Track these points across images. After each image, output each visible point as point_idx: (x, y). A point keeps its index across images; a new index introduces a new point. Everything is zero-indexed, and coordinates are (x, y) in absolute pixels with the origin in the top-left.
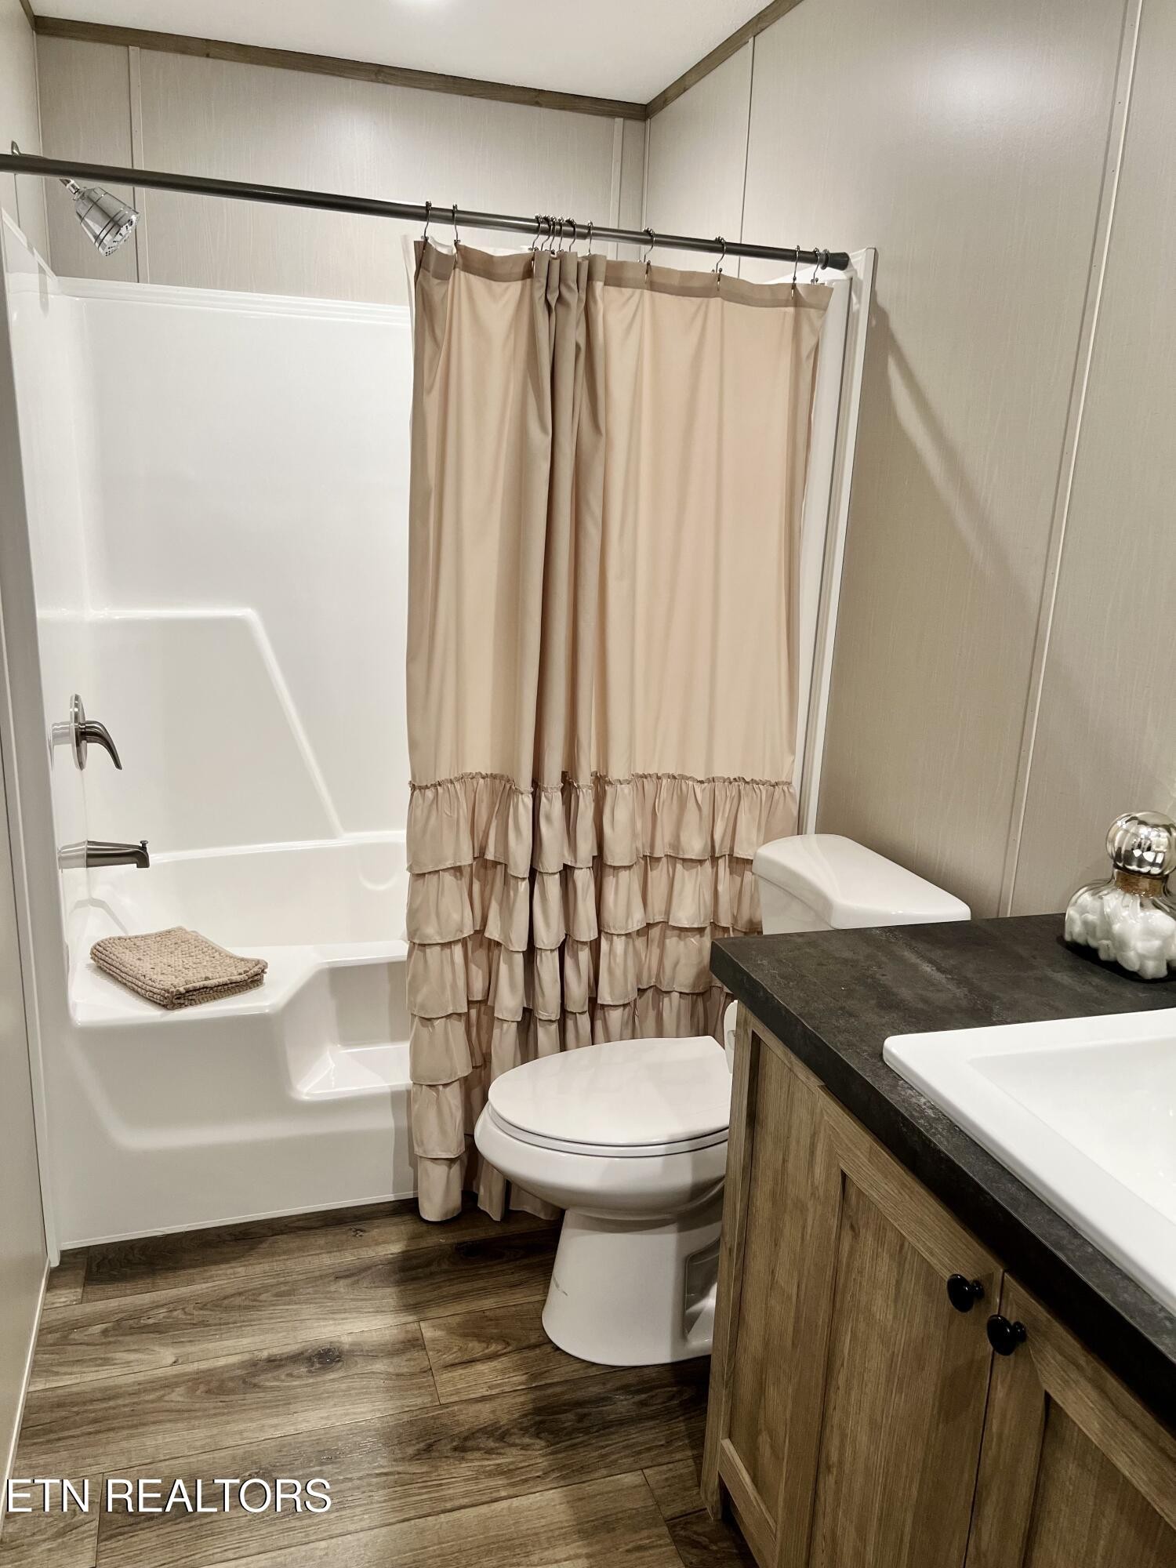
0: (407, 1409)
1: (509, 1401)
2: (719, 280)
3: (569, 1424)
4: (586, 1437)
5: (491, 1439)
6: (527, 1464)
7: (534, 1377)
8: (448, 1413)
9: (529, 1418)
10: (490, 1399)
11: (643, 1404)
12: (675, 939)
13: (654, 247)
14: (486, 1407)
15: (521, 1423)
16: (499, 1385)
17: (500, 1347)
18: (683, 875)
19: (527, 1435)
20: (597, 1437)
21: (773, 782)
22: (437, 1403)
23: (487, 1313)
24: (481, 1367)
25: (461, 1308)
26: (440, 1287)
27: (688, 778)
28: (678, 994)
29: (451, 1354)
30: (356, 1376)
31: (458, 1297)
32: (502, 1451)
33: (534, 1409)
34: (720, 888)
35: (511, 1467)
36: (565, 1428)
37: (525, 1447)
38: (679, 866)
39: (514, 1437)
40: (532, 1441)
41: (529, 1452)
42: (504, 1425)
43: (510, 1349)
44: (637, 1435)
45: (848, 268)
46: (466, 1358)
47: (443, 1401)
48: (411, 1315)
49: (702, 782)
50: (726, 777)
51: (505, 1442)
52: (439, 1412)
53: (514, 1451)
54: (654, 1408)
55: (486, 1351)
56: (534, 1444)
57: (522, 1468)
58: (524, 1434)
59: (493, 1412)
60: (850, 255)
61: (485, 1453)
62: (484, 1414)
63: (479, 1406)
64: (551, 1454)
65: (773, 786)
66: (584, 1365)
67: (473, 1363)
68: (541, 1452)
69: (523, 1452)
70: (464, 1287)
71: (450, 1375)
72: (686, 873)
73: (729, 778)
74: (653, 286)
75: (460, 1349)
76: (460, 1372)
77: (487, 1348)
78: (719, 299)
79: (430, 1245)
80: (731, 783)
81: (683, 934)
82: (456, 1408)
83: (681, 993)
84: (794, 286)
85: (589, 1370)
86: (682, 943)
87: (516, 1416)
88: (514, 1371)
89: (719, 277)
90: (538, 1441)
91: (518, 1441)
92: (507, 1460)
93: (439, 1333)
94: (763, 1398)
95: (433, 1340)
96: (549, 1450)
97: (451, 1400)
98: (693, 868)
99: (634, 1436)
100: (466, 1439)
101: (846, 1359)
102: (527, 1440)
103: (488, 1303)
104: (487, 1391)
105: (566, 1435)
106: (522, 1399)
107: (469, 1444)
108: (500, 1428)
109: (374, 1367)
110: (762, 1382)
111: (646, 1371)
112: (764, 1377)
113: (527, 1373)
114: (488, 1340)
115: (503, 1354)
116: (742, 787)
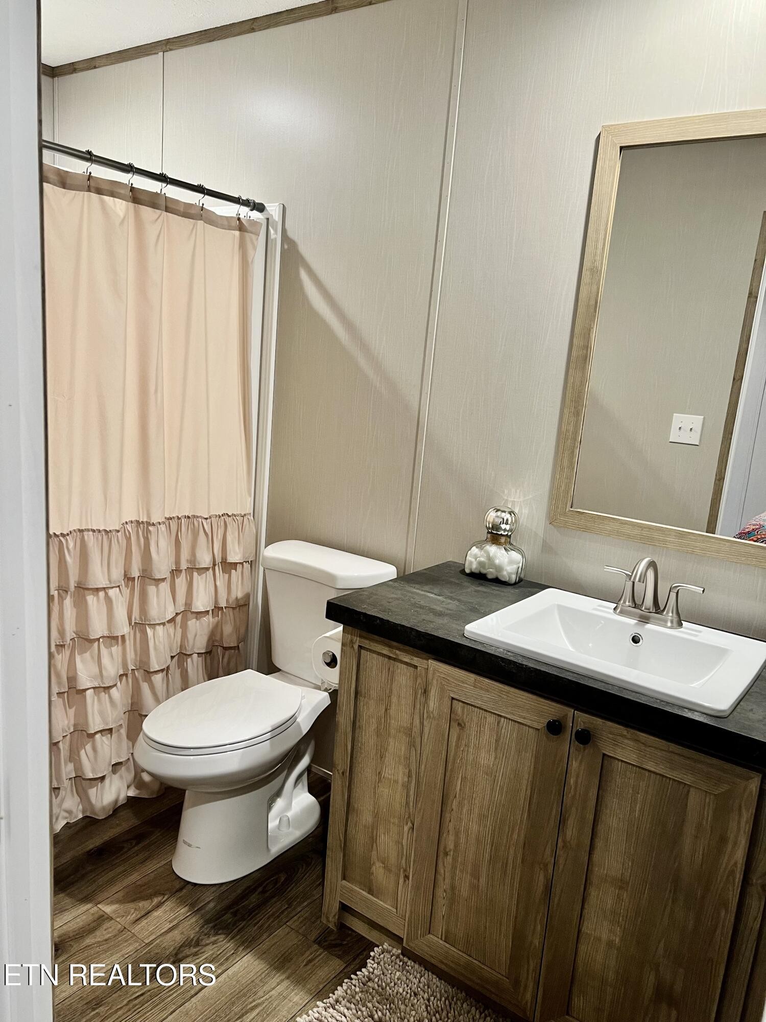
0: (127, 956)
1: (187, 924)
2: (202, 210)
3: (231, 920)
4: (245, 922)
5: (192, 948)
6: (221, 951)
7: (192, 905)
8: (154, 946)
9: (205, 927)
10: (175, 928)
11: (263, 892)
12: (194, 620)
13: (168, 185)
14: (176, 932)
15: (203, 932)
16: (175, 918)
17: (160, 899)
18: (198, 578)
19: (211, 936)
20: (251, 919)
21: (243, 514)
22: (144, 944)
23: (138, 883)
24: (156, 914)
25: (118, 886)
26: (95, 881)
27: (198, 517)
28: (196, 655)
29: (132, 915)
30: (77, 953)
31: (111, 882)
32: (203, 950)
33: (205, 921)
34: (218, 583)
35: (214, 956)
36: (230, 923)
37: (214, 943)
38: (195, 574)
39: (203, 941)
40: (216, 938)
41: (219, 944)
42: (194, 937)
43: (166, 897)
44: (271, 908)
45: (265, 212)
46: (143, 913)
47: (147, 941)
48: (87, 904)
49: (206, 519)
50: (217, 514)
51: (200, 946)
52: (149, 948)
53: (210, 947)
54: (271, 891)
55: (153, 904)
56: (218, 939)
57: (221, 953)
58: (209, 937)
59: (182, 933)
60: (266, 205)
61: (193, 956)
62: (177, 937)
63: (170, 934)
64: (231, 939)
65: (243, 517)
66: (218, 886)
67: (150, 913)
68: (225, 941)
69: (215, 946)
70: (111, 874)
71: (140, 926)
72: (199, 577)
73: (219, 515)
74: (167, 210)
75: (136, 909)
76: (144, 922)
77: (152, 902)
78: (202, 222)
79: (68, 860)
80: (220, 517)
81: (198, 616)
82: (158, 941)
83: (198, 653)
84: (239, 219)
85: (222, 888)
86: (198, 622)
87: (197, 929)
88: (178, 907)
89: (202, 208)
90: (219, 936)
91: (207, 942)
92: (209, 954)
93: (114, 907)
94: (375, 845)
95: (115, 911)
96: (229, 938)
97: (151, 939)
98: (204, 573)
99: (270, 910)
100: (176, 954)
101: (458, 793)
102: (213, 939)
103: (134, 877)
104: (170, 924)
105: (233, 926)
106: (194, 919)
107: (180, 956)
108: (192, 940)
109: (84, 943)
110: (373, 837)
111: (254, 875)
112: (375, 833)
113: (187, 905)
114: (150, 897)
115: (164, 902)
116: (227, 520)
